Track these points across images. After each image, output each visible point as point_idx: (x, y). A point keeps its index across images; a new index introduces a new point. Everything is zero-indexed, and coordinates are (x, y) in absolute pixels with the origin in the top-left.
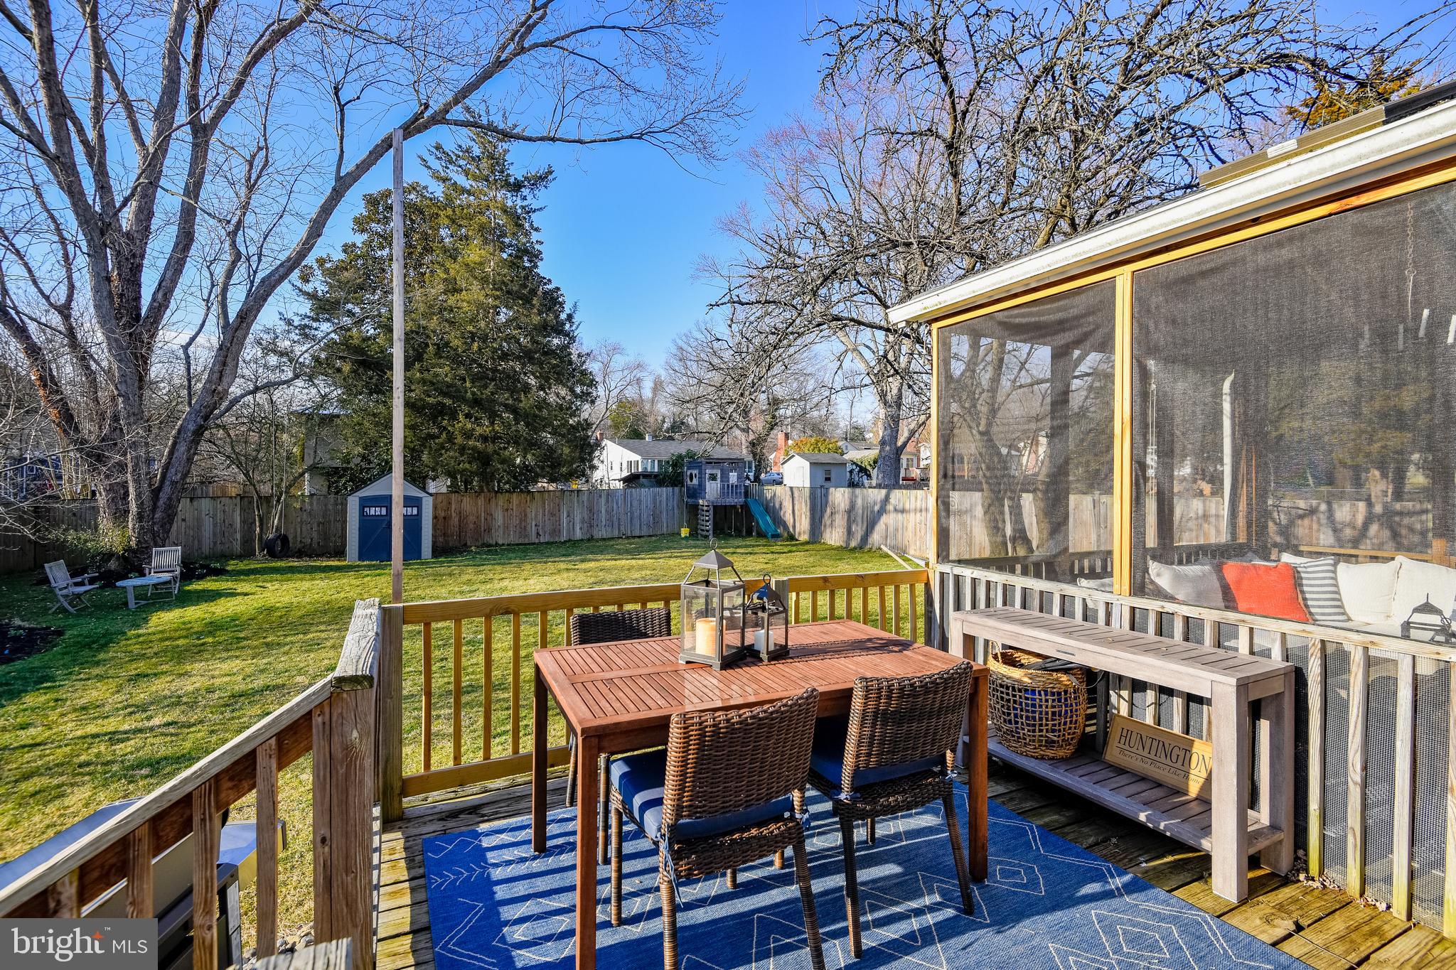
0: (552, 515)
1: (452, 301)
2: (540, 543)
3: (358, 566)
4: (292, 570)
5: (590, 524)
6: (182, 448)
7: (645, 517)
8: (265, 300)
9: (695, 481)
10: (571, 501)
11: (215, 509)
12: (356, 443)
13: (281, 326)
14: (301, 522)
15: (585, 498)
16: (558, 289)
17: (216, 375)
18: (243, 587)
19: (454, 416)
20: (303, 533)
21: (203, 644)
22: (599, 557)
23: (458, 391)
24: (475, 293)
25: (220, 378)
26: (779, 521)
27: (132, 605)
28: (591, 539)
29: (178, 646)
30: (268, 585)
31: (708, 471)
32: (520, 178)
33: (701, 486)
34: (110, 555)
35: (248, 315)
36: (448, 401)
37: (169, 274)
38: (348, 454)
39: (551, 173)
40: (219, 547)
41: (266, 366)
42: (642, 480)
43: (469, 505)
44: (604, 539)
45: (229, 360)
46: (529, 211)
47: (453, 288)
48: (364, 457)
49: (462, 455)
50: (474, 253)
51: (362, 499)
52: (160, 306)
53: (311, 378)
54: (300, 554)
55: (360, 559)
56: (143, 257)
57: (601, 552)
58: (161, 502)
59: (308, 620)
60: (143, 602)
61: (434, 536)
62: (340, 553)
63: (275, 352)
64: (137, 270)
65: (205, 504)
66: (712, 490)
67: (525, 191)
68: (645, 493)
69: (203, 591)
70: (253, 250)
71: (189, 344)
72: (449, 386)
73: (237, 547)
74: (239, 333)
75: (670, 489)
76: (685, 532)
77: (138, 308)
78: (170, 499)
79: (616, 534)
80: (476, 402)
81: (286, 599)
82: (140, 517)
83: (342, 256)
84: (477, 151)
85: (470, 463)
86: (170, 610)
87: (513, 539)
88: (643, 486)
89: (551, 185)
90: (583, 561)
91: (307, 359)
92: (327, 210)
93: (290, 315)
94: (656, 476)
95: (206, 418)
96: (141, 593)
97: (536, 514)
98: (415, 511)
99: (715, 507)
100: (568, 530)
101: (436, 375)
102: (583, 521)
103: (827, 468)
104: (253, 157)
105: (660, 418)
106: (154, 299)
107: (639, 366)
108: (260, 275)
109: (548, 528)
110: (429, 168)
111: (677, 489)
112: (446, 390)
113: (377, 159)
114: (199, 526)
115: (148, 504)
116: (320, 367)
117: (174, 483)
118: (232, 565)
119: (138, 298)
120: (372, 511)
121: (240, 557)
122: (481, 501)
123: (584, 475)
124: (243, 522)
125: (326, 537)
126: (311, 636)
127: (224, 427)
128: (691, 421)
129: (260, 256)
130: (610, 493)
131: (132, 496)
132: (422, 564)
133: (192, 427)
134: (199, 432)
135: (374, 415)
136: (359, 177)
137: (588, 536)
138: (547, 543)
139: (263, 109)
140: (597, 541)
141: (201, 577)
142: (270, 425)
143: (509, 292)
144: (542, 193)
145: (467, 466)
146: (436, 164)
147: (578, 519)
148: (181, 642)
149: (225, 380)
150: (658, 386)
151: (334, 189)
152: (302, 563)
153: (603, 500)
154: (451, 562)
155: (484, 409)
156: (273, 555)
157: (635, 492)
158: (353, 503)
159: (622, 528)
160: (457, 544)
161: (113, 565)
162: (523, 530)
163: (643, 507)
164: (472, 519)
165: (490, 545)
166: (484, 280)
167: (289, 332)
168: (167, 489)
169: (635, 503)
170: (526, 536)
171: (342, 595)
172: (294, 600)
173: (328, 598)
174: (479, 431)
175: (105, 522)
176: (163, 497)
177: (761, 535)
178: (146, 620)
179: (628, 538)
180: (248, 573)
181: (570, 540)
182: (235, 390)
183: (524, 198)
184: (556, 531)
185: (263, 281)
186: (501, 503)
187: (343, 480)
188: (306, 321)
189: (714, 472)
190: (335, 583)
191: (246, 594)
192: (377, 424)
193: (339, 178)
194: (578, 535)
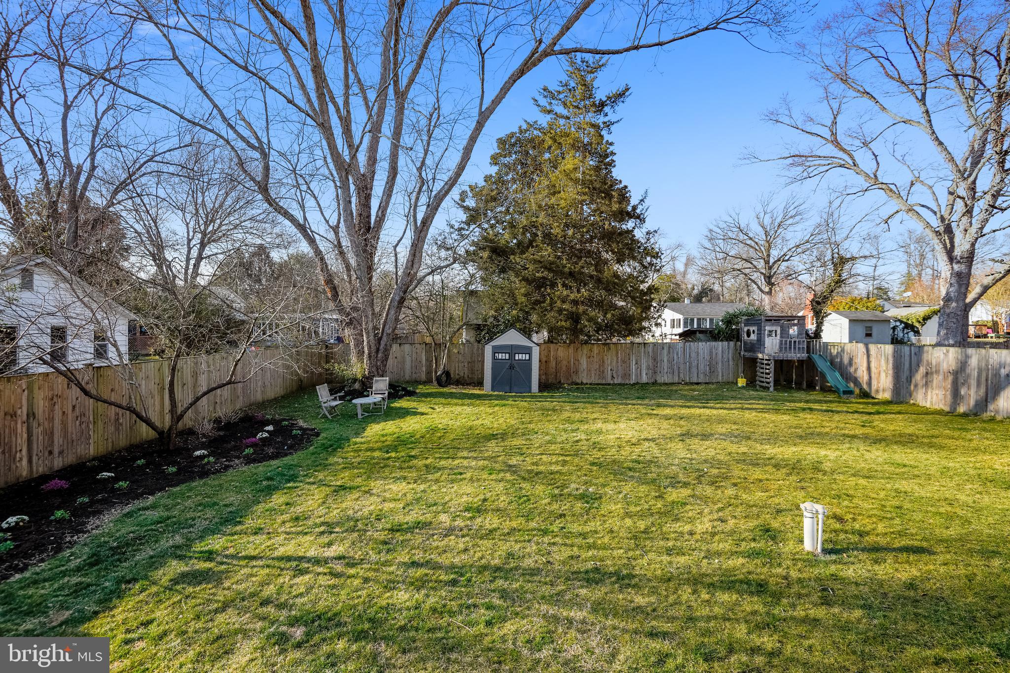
0: (624, 362)
1: (553, 200)
2: (614, 384)
3: (491, 395)
4: (452, 395)
5: (654, 369)
6: (392, 312)
7: (701, 367)
8: (437, 210)
9: (753, 337)
10: (639, 352)
11: (412, 351)
12: (491, 308)
13: (447, 229)
14: (458, 362)
15: (650, 350)
16: (626, 187)
17: (410, 263)
18: (422, 408)
19: (553, 285)
20: (459, 369)
21: (389, 458)
22: (672, 403)
23: (558, 266)
24: (571, 193)
25: (412, 266)
26: (848, 377)
27: (360, 416)
28: (655, 383)
29: (373, 458)
30: (436, 407)
31: (767, 328)
32: (604, 99)
33: (760, 342)
34: (355, 380)
35: (427, 222)
36: (550, 276)
37: (385, 198)
38: (486, 315)
39: (627, 89)
40: (414, 376)
41: (439, 258)
42: (698, 335)
43: (561, 352)
44: (666, 384)
45: (417, 253)
46: (608, 125)
47: (554, 191)
48: (495, 318)
49: (560, 315)
50: (569, 163)
51: (494, 347)
52: (381, 220)
53: (465, 263)
54: (458, 382)
55: (493, 389)
56: (371, 189)
57: (669, 397)
58: (381, 347)
59: (455, 443)
60: (367, 414)
61: (540, 375)
62: (480, 384)
63: (444, 247)
64: (368, 197)
65: (407, 348)
66: (772, 345)
67: (607, 109)
68: (703, 347)
69: (400, 408)
70: (430, 177)
71: (397, 245)
72: (552, 263)
73: (423, 377)
74: (422, 234)
75: (725, 343)
76: (742, 382)
77: (369, 223)
78: (386, 345)
79: (676, 380)
80: (571, 274)
81: (445, 421)
82: (370, 356)
83: (484, 184)
84: (572, 84)
85: (566, 321)
86: (378, 423)
87: (594, 379)
88: (700, 340)
89: (628, 100)
90: (659, 406)
91: (461, 251)
92: (473, 139)
93: (453, 222)
94: (711, 332)
95: (405, 292)
96: (366, 408)
97: (611, 361)
98: (527, 358)
99: (776, 361)
100: (637, 375)
101: (542, 257)
102: (648, 368)
103: (869, 325)
104: (431, 116)
105: (690, 286)
106: (377, 216)
107: (679, 245)
108: (434, 193)
109: (621, 372)
110: (539, 106)
111: (732, 343)
112: (549, 267)
113: (506, 93)
114: (404, 362)
115: (374, 348)
116: (470, 257)
117: (388, 335)
118: (421, 389)
119: (369, 216)
120: (500, 356)
121: (425, 383)
122: (571, 350)
123: (650, 331)
124: (427, 360)
125: (472, 371)
126: (456, 462)
127: (416, 299)
128: (716, 287)
129: (434, 179)
130: (670, 346)
131: (365, 343)
132: (532, 397)
133: (397, 298)
134: (402, 301)
135: (502, 288)
136: (494, 109)
137: (653, 380)
138: (619, 384)
139: (437, 80)
140: (661, 384)
141: (401, 397)
142: (441, 296)
143: (594, 189)
144: (620, 107)
145: (563, 323)
146: (543, 102)
147: (644, 367)
148: (377, 454)
149: (416, 266)
150: (689, 262)
151: (478, 122)
152: (458, 391)
153: (665, 351)
154: (552, 397)
155: (576, 280)
156: (440, 384)
157: (693, 345)
158: (488, 349)
159: (682, 375)
160: (554, 381)
161: (357, 386)
162: (602, 373)
163: (701, 358)
164: (565, 363)
165: (577, 384)
166: (576, 181)
167: (452, 233)
168: (385, 338)
169: (693, 355)
170: (604, 378)
171: (479, 422)
172: (450, 422)
173: (470, 424)
174: (572, 296)
175: (354, 359)
176: (383, 343)
177: (825, 389)
178: (364, 429)
179: (686, 384)
180: (427, 395)
181: (637, 383)
182: (421, 274)
183: (606, 115)
184: (627, 375)
185: (435, 197)
186: (585, 352)
187: (483, 333)
188: (462, 225)
189: (774, 328)
190: (476, 410)
191: (422, 414)
192: (503, 294)
193: (481, 113)
194: (644, 379)
